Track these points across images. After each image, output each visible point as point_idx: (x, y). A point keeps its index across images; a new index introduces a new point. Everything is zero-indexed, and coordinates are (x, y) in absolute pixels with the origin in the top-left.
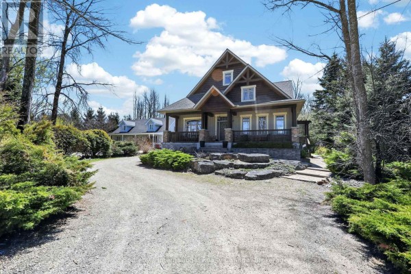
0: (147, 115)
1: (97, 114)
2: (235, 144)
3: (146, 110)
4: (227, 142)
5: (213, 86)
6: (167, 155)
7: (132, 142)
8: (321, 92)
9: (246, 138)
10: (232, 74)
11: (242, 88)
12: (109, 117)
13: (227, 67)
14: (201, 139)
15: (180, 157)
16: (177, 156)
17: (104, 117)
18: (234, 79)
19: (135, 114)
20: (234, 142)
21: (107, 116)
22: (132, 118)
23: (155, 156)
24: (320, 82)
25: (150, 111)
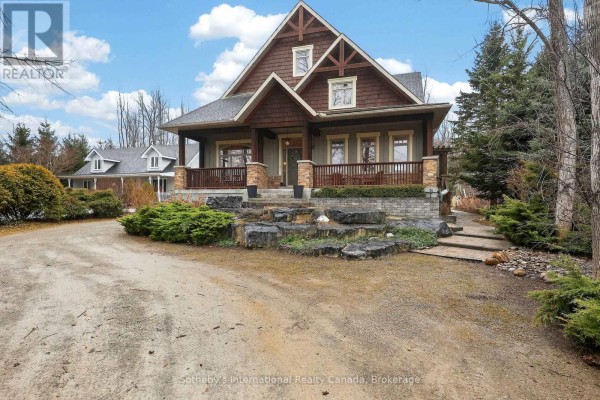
0: (147, 139)
1: (39, 136)
2: (317, 190)
3: (143, 131)
4: (302, 187)
5: (273, 75)
6: (179, 214)
7: (110, 190)
8: (470, 96)
9: (338, 179)
10: (311, 53)
11: (330, 82)
12: (66, 142)
13: (301, 38)
14: (250, 182)
15: (205, 217)
16: (200, 217)
17: (53, 142)
18: (314, 62)
19: (121, 137)
20: (315, 187)
21: (60, 140)
22: (116, 144)
23: (154, 216)
24: (469, 78)
25: (152, 131)
